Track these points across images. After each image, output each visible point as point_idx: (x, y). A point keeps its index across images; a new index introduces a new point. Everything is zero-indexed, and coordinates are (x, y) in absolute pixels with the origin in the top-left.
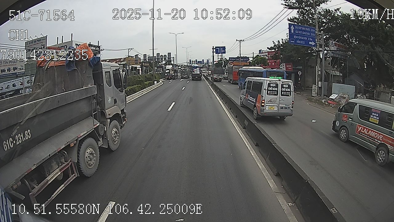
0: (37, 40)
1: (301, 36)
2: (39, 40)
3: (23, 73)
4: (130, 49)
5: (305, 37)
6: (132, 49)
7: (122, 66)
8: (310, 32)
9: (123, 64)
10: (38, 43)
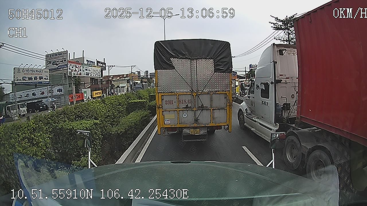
0: (58, 54)
2: (60, 54)
3: (48, 82)
4: (133, 66)
6: (134, 66)
7: (126, 81)
9: (127, 80)
10: (59, 57)
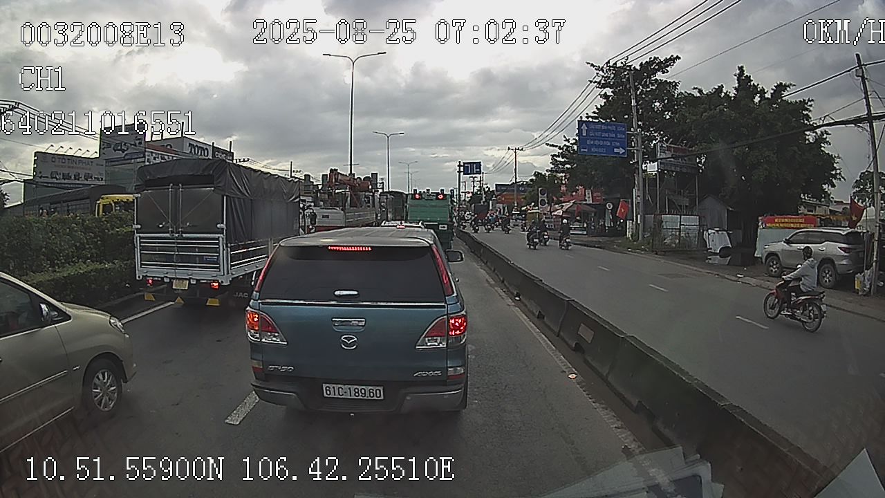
1: (599, 140)
5: (606, 141)
8: (616, 132)
